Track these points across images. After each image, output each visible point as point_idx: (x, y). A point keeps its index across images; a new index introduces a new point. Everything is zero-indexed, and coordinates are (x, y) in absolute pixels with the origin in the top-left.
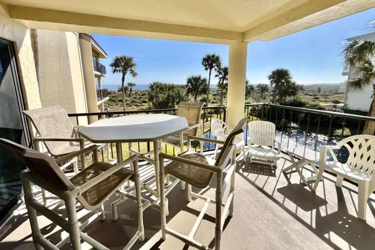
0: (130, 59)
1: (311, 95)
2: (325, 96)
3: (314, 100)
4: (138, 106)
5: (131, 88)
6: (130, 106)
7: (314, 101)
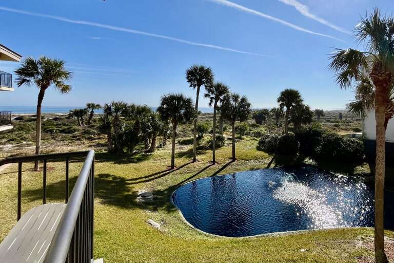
0: (58, 65)
1: (332, 122)
2: (347, 123)
3: (335, 127)
4: (92, 139)
5: (92, 112)
6: (79, 139)
7: (334, 129)
